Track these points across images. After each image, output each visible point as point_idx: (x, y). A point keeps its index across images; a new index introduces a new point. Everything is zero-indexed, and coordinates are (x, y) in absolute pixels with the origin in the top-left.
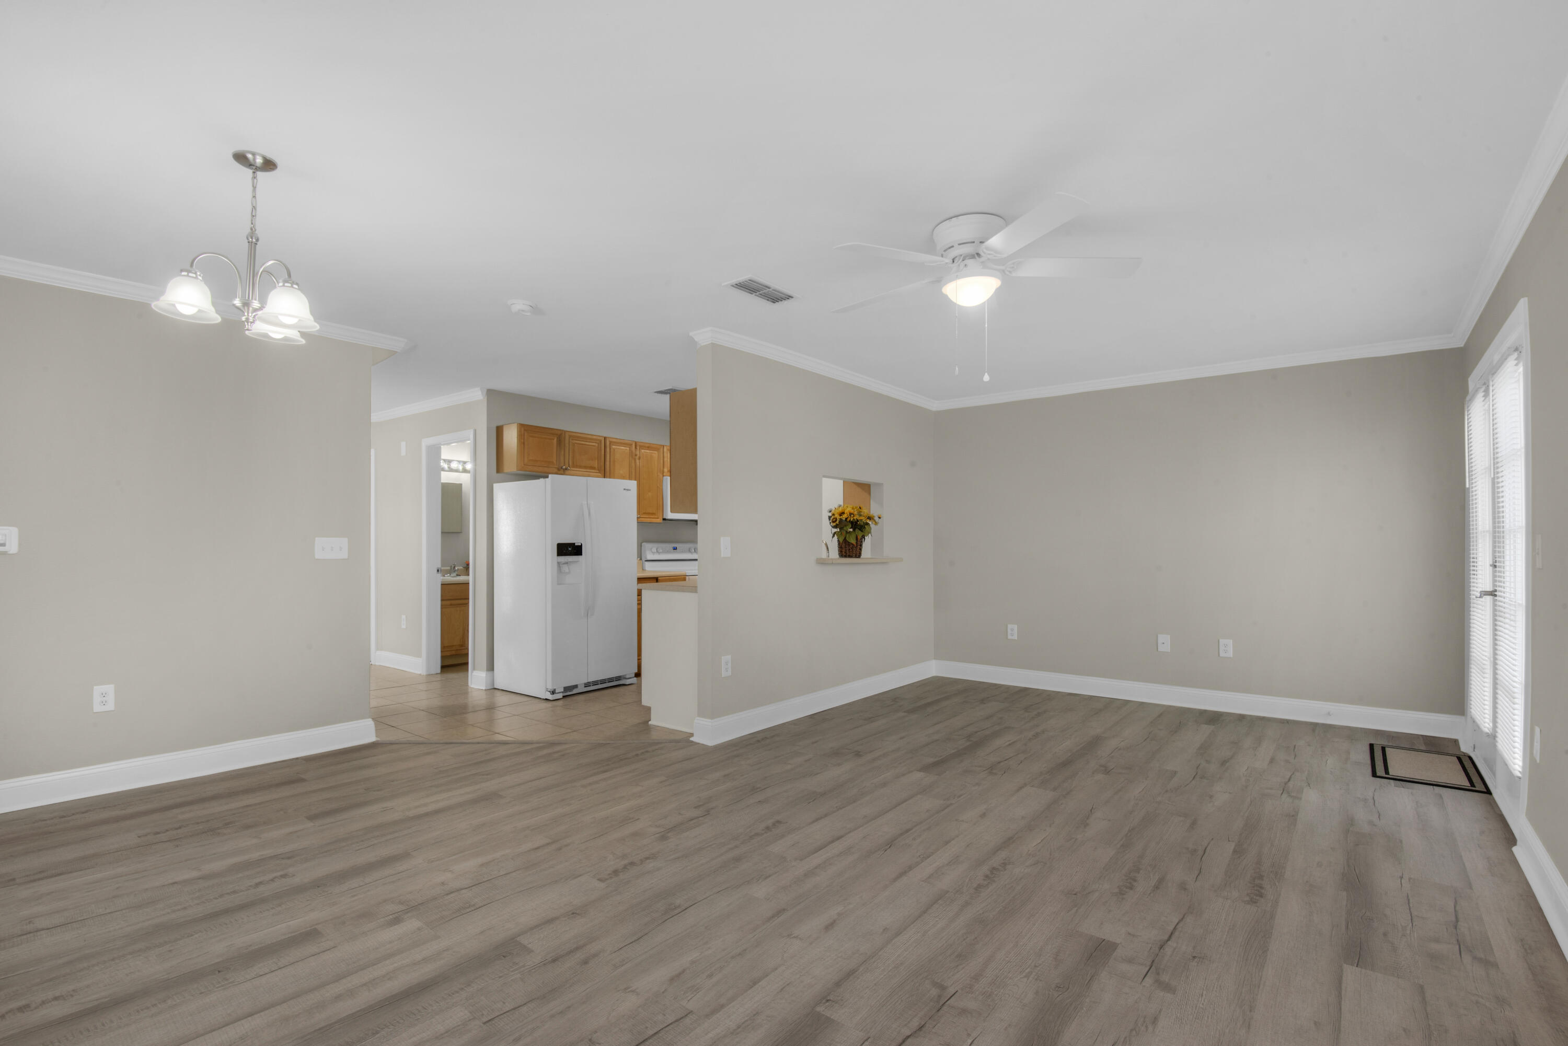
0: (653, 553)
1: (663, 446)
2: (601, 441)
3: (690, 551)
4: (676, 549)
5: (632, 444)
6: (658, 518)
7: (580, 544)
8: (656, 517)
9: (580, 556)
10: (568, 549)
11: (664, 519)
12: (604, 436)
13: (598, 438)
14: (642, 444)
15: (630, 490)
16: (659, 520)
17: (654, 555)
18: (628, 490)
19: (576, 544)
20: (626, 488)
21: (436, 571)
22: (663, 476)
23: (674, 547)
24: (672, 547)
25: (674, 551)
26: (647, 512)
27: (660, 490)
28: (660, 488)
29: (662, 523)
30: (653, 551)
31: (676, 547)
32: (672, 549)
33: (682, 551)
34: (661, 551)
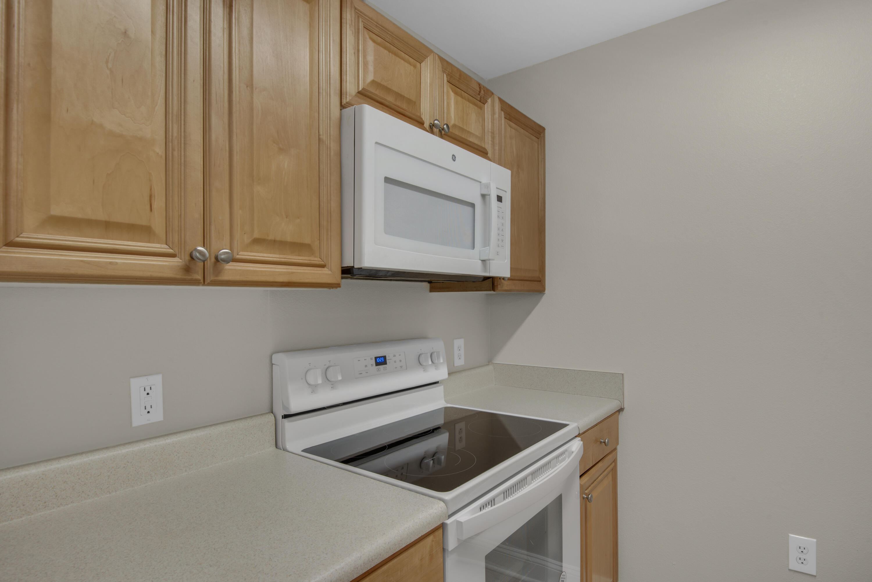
0: (313, 387)
3: (419, 360)
4: (384, 362)
6: (323, 266)
8: (316, 260)
11: (347, 270)
16: (325, 271)
17: (313, 392)
22: (343, 106)
23: (379, 357)
24: (376, 358)
25: (378, 370)
26: (271, 237)
27: (332, 154)
28: (334, 146)
29: (337, 286)
30: (311, 381)
31: (385, 357)
32: (372, 365)
33: (404, 368)
34: (340, 378)
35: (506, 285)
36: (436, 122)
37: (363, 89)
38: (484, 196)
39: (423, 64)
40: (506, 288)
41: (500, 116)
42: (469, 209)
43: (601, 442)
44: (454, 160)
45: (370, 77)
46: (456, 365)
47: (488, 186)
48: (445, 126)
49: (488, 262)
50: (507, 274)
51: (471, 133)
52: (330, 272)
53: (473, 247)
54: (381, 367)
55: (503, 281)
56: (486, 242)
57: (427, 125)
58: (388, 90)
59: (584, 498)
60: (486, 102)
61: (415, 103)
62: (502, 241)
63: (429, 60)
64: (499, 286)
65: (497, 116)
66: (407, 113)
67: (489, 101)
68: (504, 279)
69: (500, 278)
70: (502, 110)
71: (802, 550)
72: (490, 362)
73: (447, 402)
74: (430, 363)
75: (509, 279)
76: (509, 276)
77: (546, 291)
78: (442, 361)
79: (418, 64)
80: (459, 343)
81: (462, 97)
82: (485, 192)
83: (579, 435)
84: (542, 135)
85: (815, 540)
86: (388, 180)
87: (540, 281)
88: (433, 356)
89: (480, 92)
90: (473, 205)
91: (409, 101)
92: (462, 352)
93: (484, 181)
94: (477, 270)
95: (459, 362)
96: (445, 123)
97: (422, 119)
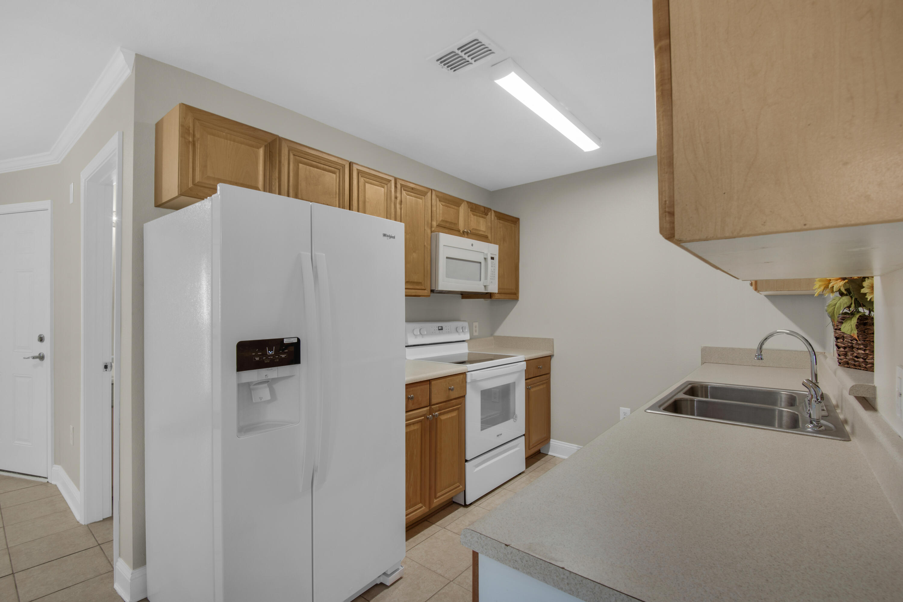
0: (416, 336)
1: (432, 190)
2: (343, 166)
3: (457, 330)
4: (442, 329)
5: (391, 180)
6: (425, 290)
7: (295, 341)
8: (423, 288)
9: (299, 365)
10: (265, 354)
11: (432, 291)
12: (350, 160)
13: (340, 161)
14: (403, 183)
15: (394, 237)
16: (426, 291)
17: (416, 338)
18: (391, 237)
19: (286, 341)
20: (388, 234)
21: (103, 367)
22: (432, 232)
23: (440, 327)
24: (438, 327)
25: (440, 332)
26: (411, 281)
27: (428, 250)
28: (429, 247)
29: (429, 296)
30: (415, 333)
31: (442, 327)
32: (437, 330)
33: (449, 332)
34: (426, 333)
35: (497, 296)
36: (465, 230)
37: (439, 224)
38: (485, 259)
39: (460, 208)
40: (497, 298)
41: (494, 218)
42: (479, 264)
43: (539, 368)
44: (472, 246)
45: (441, 219)
46: (474, 335)
47: (487, 254)
48: (469, 231)
49: (487, 286)
50: (496, 291)
51: (481, 230)
52: (427, 292)
53: (480, 280)
54: (441, 331)
55: (495, 294)
56: (486, 278)
57: (461, 231)
58: (447, 222)
59: (527, 388)
60: (488, 214)
61: (456, 224)
62: (494, 277)
63: (463, 205)
64: (493, 297)
65: (493, 219)
66: (454, 229)
67: (489, 214)
68: (495, 293)
69: (494, 293)
70: (496, 216)
71: (625, 414)
72: (492, 335)
73: (469, 351)
74: (462, 331)
75: (498, 293)
76: (497, 292)
77: (520, 299)
78: (467, 330)
79: (458, 208)
80: (476, 324)
81: (477, 216)
82: (485, 257)
83: (525, 361)
84: (517, 222)
85: (630, 409)
86: (447, 258)
87: (516, 294)
88: (463, 328)
89: (485, 211)
90: (480, 263)
91: (455, 224)
92: (477, 329)
93: (486, 252)
94: (482, 290)
95: (476, 334)
96: (469, 229)
97: (459, 229)
